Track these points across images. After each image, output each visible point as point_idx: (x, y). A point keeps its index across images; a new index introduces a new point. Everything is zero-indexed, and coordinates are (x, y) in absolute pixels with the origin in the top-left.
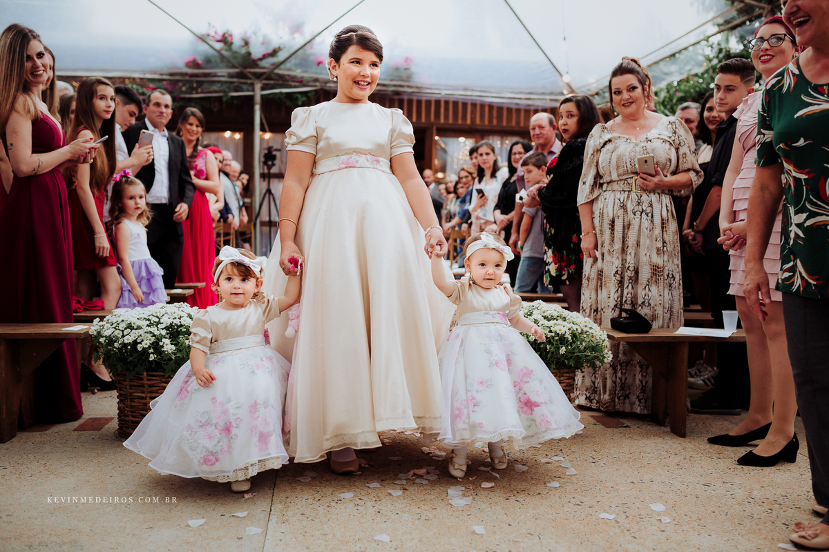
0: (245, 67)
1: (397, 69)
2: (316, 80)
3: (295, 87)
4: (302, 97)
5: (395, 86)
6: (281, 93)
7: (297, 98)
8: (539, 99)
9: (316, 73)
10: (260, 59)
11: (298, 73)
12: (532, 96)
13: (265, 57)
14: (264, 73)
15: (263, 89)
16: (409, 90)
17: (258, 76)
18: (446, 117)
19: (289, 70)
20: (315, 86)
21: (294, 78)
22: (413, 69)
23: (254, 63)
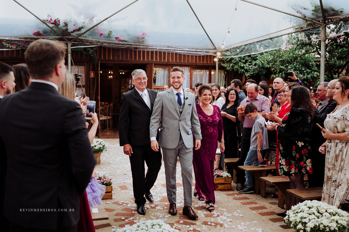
0: (64, 36)
1: (138, 38)
2: (99, 42)
3: (88, 45)
4: (91, 50)
5: (135, 45)
6: (81, 48)
7: (89, 50)
8: (200, 51)
9: (99, 39)
10: (72, 32)
11: (90, 39)
12: (197, 50)
13: (74, 31)
14: (73, 38)
15: (72, 46)
16: (142, 47)
17: (70, 40)
18: (156, 58)
19: (85, 37)
20: (98, 45)
21: (87, 41)
22: (146, 38)
23: (69, 34)
